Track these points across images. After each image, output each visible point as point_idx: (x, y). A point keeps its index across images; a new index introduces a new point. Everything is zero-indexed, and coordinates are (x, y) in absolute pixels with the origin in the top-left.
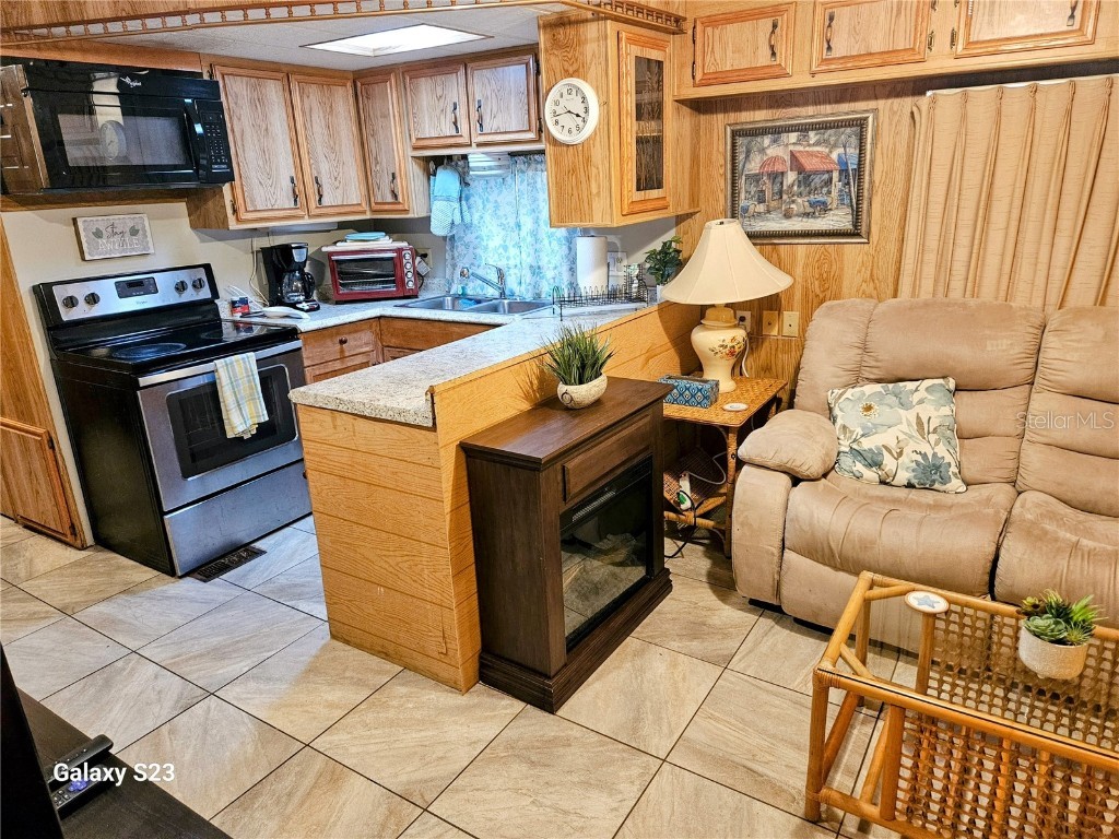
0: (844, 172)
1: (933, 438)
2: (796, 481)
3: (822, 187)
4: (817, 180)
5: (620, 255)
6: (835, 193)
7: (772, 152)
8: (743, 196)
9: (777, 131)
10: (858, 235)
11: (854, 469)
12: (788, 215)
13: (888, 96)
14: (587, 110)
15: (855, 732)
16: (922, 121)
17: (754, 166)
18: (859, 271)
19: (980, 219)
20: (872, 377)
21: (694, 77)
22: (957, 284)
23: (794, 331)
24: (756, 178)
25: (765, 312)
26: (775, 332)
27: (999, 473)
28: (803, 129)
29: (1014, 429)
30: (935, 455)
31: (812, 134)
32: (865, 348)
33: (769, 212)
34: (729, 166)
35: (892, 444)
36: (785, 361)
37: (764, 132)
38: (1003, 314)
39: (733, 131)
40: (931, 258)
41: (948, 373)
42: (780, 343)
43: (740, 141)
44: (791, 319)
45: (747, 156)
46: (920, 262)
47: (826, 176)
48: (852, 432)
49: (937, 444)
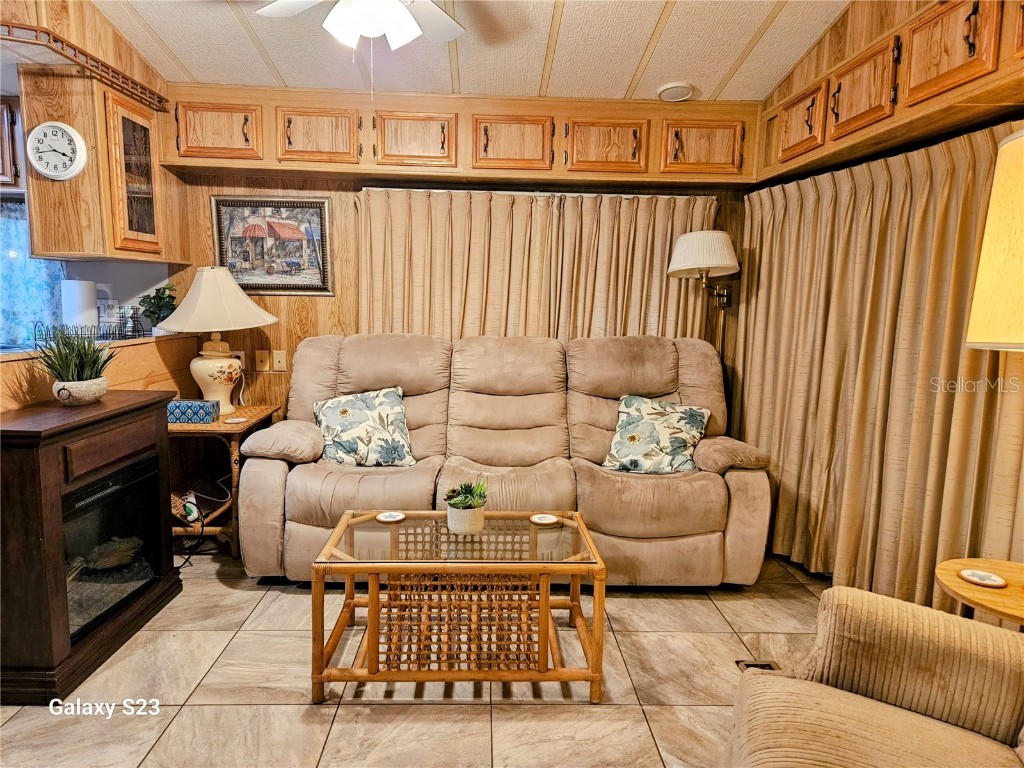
0: (310, 241)
1: (391, 428)
2: (292, 465)
3: (295, 252)
4: (291, 246)
5: (110, 302)
6: (305, 257)
7: (253, 220)
8: (230, 254)
9: (255, 205)
10: (326, 290)
11: (338, 456)
12: (269, 272)
13: (337, 190)
14: (74, 151)
15: (349, 642)
16: (362, 207)
17: (238, 230)
18: (330, 318)
19: (407, 280)
20: (345, 391)
21: (178, 148)
22: (398, 326)
23: (283, 366)
24: (240, 241)
25: (257, 352)
26: (267, 368)
27: (436, 449)
28: (277, 206)
29: (441, 418)
30: (393, 440)
31: (283, 210)
32: (339, 369)
33: (254, 269)
34: (215, 229)
35: (363, 435)
36: (278, 390)
37: (244, 204)
38: (428, 342)
39: (217, 201)
40: (378, 305)
41: (397, 383)
42: (272, 376)
43: (224, 209)
44: (279, 357)
45: (231, 222)
46: (371, 309)
47: (297, 244)
48: (333, 430)
49: (394, 432)
